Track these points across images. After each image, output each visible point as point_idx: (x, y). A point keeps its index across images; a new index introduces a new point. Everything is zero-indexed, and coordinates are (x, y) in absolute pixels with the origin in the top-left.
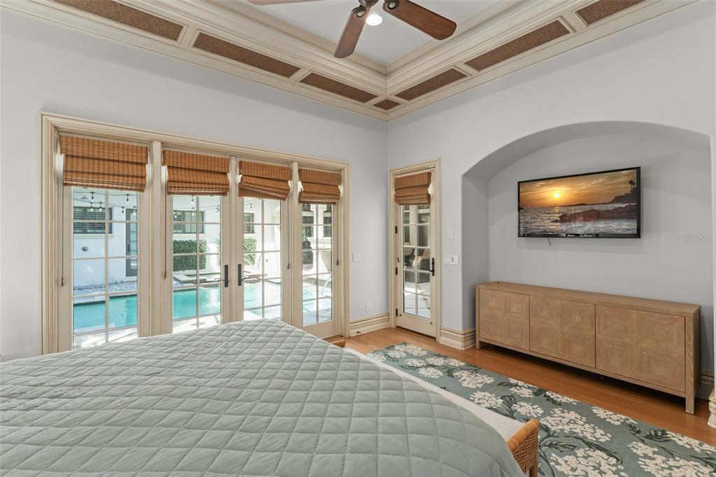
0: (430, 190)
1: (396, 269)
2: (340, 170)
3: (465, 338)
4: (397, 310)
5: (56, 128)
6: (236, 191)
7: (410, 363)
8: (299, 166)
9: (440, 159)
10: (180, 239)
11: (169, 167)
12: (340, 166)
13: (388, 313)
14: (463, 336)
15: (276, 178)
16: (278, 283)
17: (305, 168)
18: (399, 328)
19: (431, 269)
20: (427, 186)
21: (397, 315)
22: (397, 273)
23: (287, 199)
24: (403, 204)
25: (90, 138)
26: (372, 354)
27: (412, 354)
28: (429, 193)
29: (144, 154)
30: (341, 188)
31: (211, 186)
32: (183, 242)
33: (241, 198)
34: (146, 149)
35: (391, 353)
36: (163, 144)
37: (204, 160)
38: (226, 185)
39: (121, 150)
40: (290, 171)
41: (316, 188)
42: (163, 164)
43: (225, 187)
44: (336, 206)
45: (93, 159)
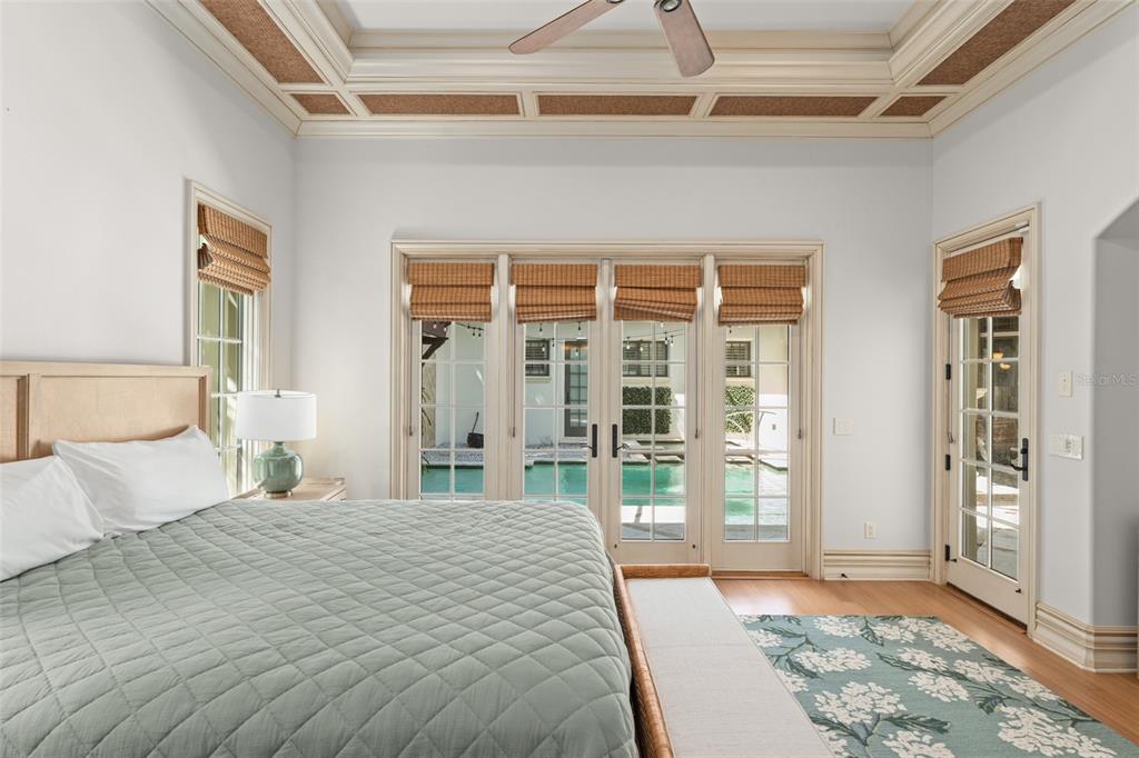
0: (1019, 279)
1: (948, 457)
2: (807, 258)
3: (1096, 644)
4: (948, 548)
5: (405, 255)
6: (610, 313)
7: (905, 657)
8: (716, 260)
9: (1040, 204)
10: (633, 386)
11: (518, 286)
12: (804, 250)
13: (929, 551)
14: (1092, 638)
15: (672, 286)
16: (780, 469)
17: (729, 263)
18: (951, 587)
19: (1020, 464)
20: (1012, 269)
21: (947, 558)
22: (948, 468)
23: (694, 321)
24: (962, 315)
25: (436, 261)
26: (837, 620)
27: (931, 642)
28: (1016, 286)
29: (489, 273)
30: (806, 292)
31: (569, 308)
32: (637, 389)
33: (617, 322)
34: (493, 265)
35: (881, 629)
36: (511, 257)
37: (562, 271)
38: (591, 304)
39: (464, 271)
40: (700, 271)
41: (750, 296)
42: (512, 283)
43: (589, 307)
44: (797, 327)
45: (438, 286)
